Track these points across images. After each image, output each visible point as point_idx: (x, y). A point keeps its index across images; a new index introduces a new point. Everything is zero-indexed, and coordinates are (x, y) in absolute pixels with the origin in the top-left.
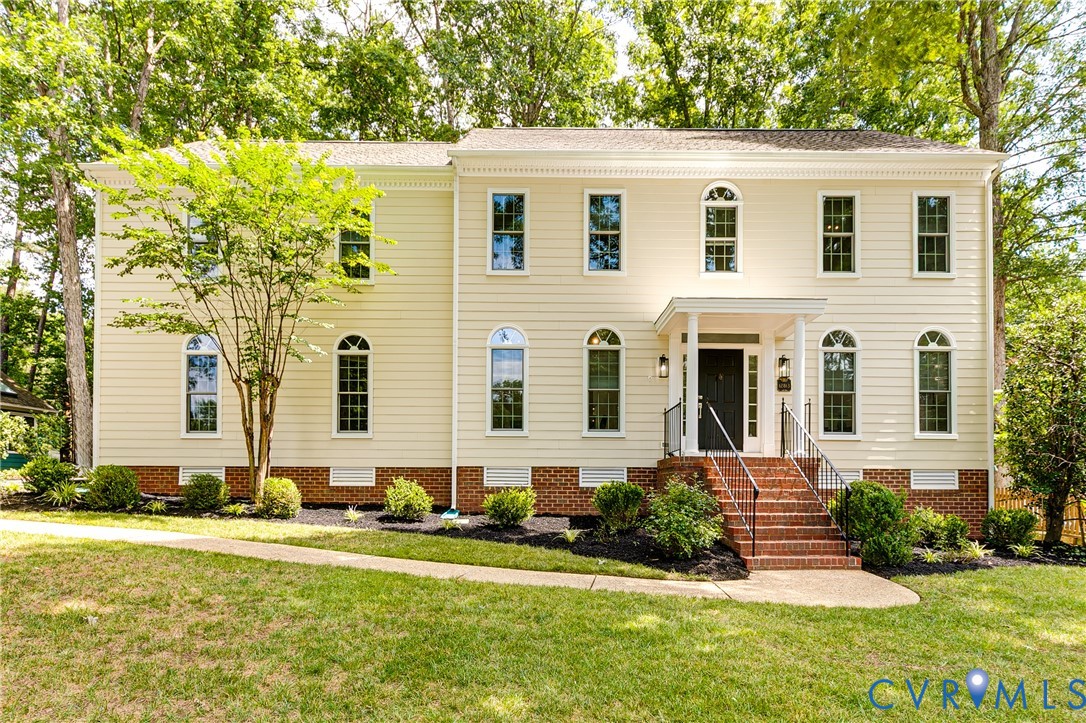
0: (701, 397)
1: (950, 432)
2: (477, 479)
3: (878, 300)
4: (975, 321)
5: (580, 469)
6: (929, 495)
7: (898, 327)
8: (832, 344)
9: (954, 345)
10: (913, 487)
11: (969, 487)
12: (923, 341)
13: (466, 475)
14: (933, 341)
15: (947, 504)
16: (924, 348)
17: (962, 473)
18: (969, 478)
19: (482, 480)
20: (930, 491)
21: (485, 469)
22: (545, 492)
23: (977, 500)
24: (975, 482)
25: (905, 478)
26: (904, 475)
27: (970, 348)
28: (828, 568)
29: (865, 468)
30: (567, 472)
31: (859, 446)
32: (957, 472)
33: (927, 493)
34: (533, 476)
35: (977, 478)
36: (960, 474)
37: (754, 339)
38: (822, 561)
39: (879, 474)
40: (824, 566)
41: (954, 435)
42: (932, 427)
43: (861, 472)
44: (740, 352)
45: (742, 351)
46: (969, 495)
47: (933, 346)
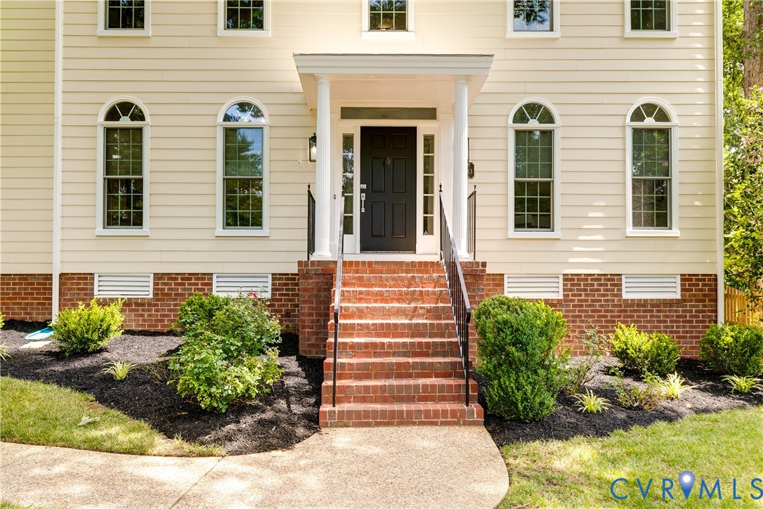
0: (364, 186)
1: (671, 229)
2: (86, 289)
3: (582, 65)
4: (701, 90)
5: (214, 276)
6: (644, 306)
7: (607, 99)
8: (524, 120)
9: (675, 120)
10: (625, 296)
11: (694, 295)
12: (637, 116)
13: (72, 284)
14: (649, 115)
15: (667, 316)
16: (638, 124)
17: (685, 278)
18: (694, 285)
19: (93, 289)
20: (646, 300)
21: (96, 276)
22: (170, 305)
23: (704, 311)
24: (701, 290)
25: (615, 285)
26: (613, 281)
27: (695, 124)
28: (435, 424)
29: (566, 272)
30: (198, 279)
31: (559, 246)
32: (679, 277)
33: (642, 304)
34: (155, 284)
35: (703, 285)
36: (682, 280)
37: (430, 114)
38: (427, 413)
39: (583, 280)
40: (430, 420)
41: (675, 232)
42: (649, 223)
43: (561, 278)
44: (413, 130)
45: (415, 129)
46: (693, 306)
47: (649, 122)
